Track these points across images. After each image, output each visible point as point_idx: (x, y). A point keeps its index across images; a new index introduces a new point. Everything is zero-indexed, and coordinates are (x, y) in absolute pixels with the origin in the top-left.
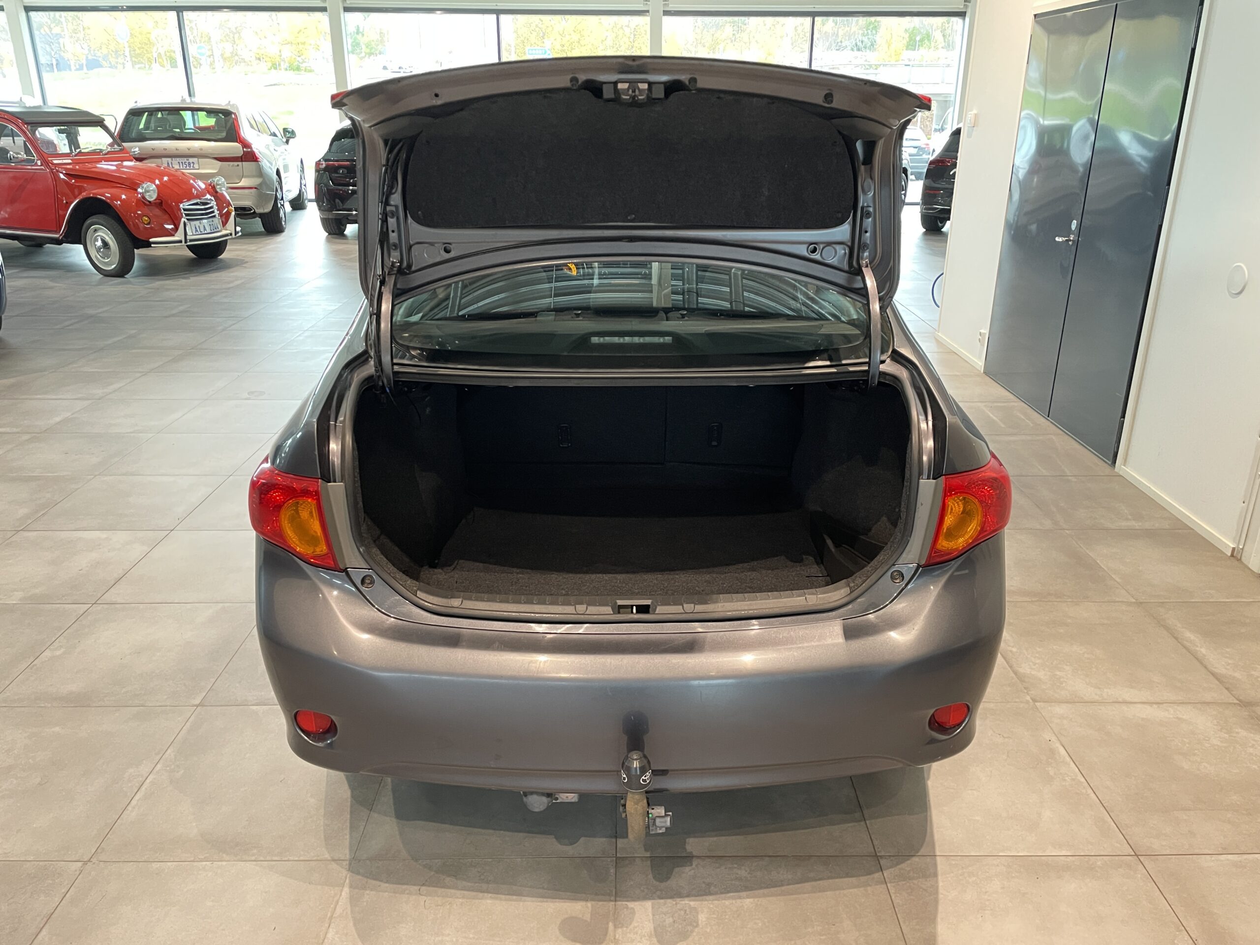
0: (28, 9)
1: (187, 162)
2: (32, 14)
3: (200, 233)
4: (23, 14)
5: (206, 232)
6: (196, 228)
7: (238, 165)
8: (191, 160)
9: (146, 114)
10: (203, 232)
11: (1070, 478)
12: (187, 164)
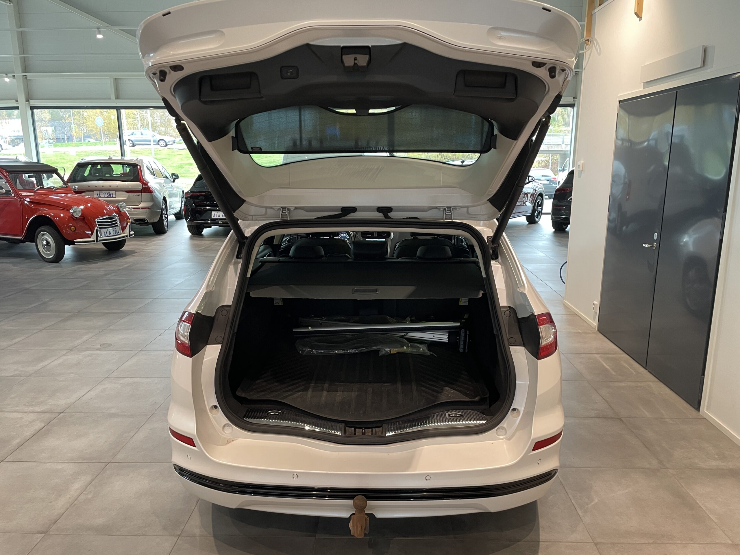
0: (32, 108)
1: (109, 193)
2: (35, 111)
3: (107, 236)
4: (29, 111)
5: (110, 235)
6: (104, 233)
7: (139, 195)
8: (111, 192)
9: (90, 166)
10: (109, 235)
11: (667, 420)
12: (109, 194)
